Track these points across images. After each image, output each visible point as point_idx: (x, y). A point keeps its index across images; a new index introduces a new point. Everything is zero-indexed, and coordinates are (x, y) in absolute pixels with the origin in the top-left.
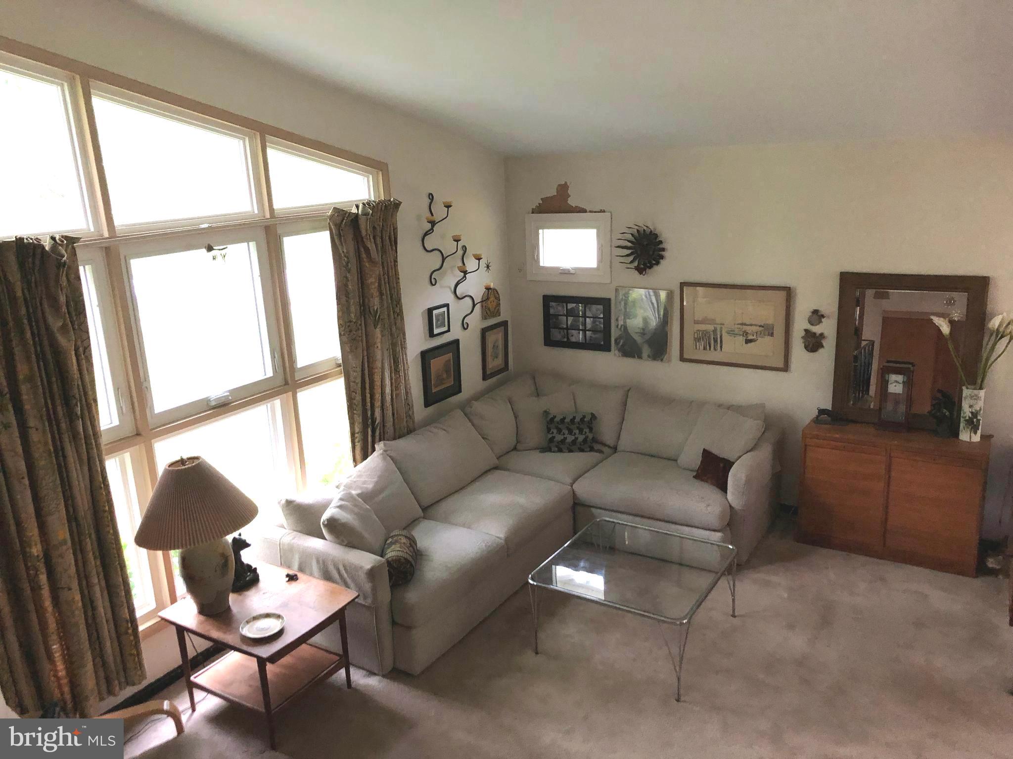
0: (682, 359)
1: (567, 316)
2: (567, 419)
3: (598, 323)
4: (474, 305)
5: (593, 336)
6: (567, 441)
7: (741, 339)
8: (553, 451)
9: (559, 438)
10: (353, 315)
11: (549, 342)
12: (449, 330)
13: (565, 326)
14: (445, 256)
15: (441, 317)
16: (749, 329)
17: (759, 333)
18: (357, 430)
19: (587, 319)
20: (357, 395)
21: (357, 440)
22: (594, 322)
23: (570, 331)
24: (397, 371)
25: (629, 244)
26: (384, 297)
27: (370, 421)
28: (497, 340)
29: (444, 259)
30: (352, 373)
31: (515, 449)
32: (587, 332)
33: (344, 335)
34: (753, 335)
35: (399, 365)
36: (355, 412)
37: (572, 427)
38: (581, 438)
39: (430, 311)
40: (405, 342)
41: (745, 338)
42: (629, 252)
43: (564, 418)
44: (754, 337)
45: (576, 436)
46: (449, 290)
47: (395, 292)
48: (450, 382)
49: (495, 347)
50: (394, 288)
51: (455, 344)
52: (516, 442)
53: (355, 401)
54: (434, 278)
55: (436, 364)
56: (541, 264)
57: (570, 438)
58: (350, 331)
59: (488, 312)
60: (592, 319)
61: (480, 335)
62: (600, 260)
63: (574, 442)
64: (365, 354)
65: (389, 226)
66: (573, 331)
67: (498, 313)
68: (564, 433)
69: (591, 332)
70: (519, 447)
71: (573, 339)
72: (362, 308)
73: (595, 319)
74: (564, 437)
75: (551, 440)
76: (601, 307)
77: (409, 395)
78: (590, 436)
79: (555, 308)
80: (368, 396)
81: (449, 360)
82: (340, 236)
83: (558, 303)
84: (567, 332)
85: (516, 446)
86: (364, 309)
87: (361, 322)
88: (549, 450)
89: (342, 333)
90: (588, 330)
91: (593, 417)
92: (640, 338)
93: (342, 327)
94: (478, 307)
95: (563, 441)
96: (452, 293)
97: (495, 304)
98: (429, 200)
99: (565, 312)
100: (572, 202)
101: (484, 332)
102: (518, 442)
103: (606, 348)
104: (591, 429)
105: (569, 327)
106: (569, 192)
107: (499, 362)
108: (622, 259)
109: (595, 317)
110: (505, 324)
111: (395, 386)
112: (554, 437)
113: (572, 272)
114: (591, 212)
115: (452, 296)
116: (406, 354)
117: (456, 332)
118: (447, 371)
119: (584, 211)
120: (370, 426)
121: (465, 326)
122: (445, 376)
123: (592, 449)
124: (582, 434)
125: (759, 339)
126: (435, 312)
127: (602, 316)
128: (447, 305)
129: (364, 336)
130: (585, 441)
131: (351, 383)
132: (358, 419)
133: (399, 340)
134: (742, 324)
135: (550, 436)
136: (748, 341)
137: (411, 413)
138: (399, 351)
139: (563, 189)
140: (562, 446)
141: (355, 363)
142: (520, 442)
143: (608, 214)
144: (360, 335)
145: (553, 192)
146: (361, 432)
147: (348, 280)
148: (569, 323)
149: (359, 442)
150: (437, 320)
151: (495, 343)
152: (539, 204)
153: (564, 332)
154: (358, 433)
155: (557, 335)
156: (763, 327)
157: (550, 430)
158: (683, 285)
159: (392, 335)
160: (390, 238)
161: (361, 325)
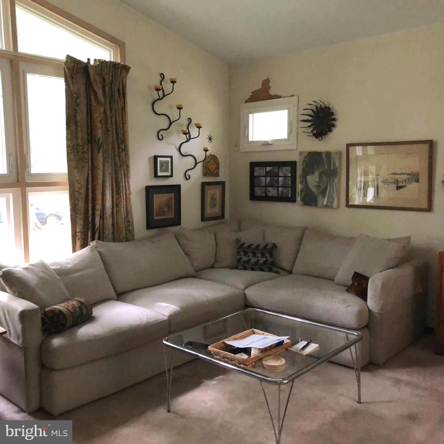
0: (348, 206)
1: (266, 176)
2: (253, 246)
3: (287, 181)
4: (196, 164)
5: (284, 191)
6: (251, 262)
7: (394, 186)
8: (239, 268)
9: (245, 259)
10: (80, 140)
11: (253, 197)
12: (172, 176)
13: (264, 185)
14: (172, 121)
15: (165, 165)
16: (400, 178)
17: (407, 180)
18: (78, 230)
19: (280, 178)
20: (80, 203)
21: (77, 238)
22: (284, 180)
23: (267, 188)
24: (118, 192)
25: (310, 118)
26: (110, 133)
27: (90, 225)
28: (215, 194)
29: (171, 124)
30: (76, 184)
31: (213, 267)
32: (280, 188)
33: (71, 153)
34: (403, 183)
35: (120, 188)
36: (77, 215)
37: (256, 251)
38: (262, 260)
39: (156, 158)
40: (128, 173)
41: (396, 185)
42: (309, 124)
43: (251, 245)
44: (404, 184)
45: (259, 259)
46: (174, 147)
47: (121, 132)
48: (171, 215)
49: (213, 199)
50: (120, 129)
51: (176, 189)
52: (214, 262)
53: (77, 207)
54: (161, 135)
55: (159, 199)
56: (250, 139)
57: (253, 260)
58: (78, 153)
59: (208, 171)
60: (283, 178)
61: (200, 188)
62: (290, 133)
63: (256, 263)
64: (90, 172)
65: (118, 82)
66: (270, 188)
67: (217, 175)
68: (249, 255)
69: (282, 188)
70: (215, 265)
71: (270, 194)
72: (90, 137)
73: (286, 178)
74: (249, 259)
75: (239, 260)
76: (289, 168)
77: (130, 214)
78: (270, 260)
79: (258, 171)
80: (90, 205)
81: (171, 198)
82: (72, 78)
83: (260, 168)
84: (266, 189)
85: (214, 264)
86: (91, 139)
87: (88, 147)
88: (236, 268)
89: (70, 152)
90: (280, 187)
91: (275, 246)
92: (316, 190)
93: (70, 147)
94: (199, 166)
95: (248, 261)
96: (177, 149)
97: (214, 167)
98: (160, 78)
99: (265, 174)
100: (272, 92)
101: (204, 185)
102: (216, 262)
103: (292, 200)
104: (271, 255)
105: (267, 185)
106: (270, 84)
107: (217, 210)
108: (304, 130)
109: (285, 177)
110: (223, 184)
111: (116, 204)
112: (241, 258)
113: (270, 143)
114: (284, 97)
115: (177, 153)
116: (128, 183)
117: (177, 179)
118: (169, 207)
119: (280, 97)
120: (91, 229)
121: (188, 177)
122: (166, 209)
123: (270, 270)
124: (263, 257)
125: (408, 185)
126: (159, 159)
127: (290, 175)
128: (171, 157)
129: (90, 160)
130: (265, 263)
131: (75, 192)
132: (80, 222)
133: (122, 169)
134: (395, 174)
135: (239, 257)
136: (399, 188)
137: (130, 228)
138: (122, 177)
139: (266, 84)
140: (246, 265)
141: (81, 178)
142: (217, 262)
143: (295, 98)
144: (87, 157)
145: (259, 86)
146: (82, 232)
147: (77, 113)
148: (267, 182)
149: (79, 239)
150: (162, 166)
151: (213, 196)
152: (250, 96)
153: (263, 189)
154: (79, 232)
155: (258, 192)
156: (410, 175)
157: (240, 253)
158: (348, 146)
159: (115, 164)
160: (119, 90)
161: (88, 150)
